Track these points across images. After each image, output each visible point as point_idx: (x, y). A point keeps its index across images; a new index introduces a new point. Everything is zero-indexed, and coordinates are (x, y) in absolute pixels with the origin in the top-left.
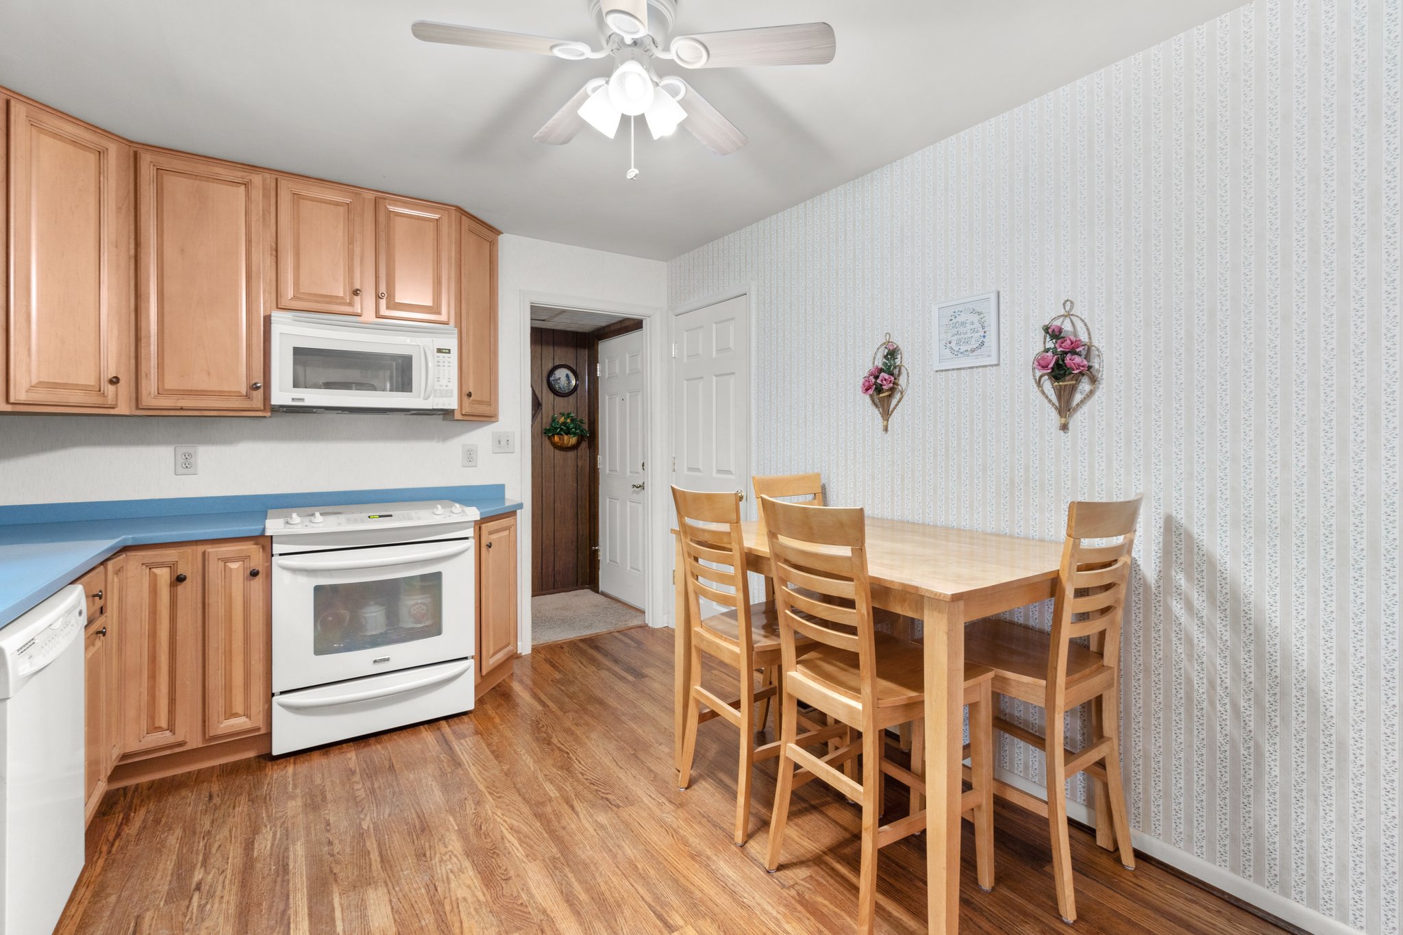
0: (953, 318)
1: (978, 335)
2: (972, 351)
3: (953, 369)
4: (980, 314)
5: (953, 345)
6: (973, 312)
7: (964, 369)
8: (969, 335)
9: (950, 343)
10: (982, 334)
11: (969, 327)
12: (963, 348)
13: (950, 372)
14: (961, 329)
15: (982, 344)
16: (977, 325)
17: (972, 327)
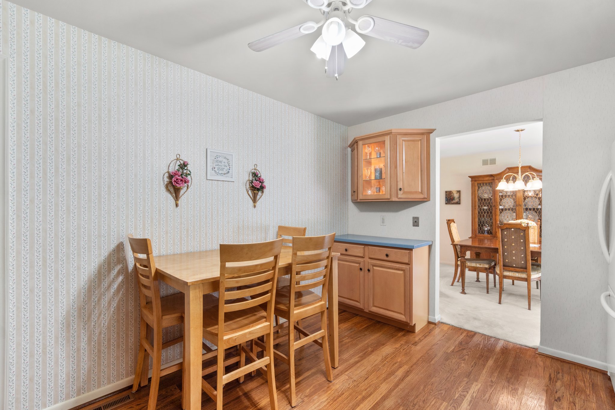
0: (216, 158)
1: (227, 168)
2: (224, 174)
3: (215, 180)
4: (228, 160)
5: (216, 169)
6: (225, 158)
7: (220, 181)
8: (223, 167)
9: (214, 168)
10: (229, 168)
11: (223, 164)
12: (221, 172)
13: (214, 181)
14: (220, 164)
15: (228, 172)
16: (226, 164)
17: (224, 164)
